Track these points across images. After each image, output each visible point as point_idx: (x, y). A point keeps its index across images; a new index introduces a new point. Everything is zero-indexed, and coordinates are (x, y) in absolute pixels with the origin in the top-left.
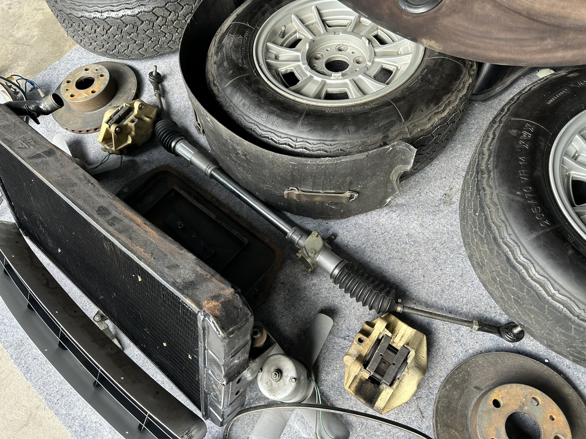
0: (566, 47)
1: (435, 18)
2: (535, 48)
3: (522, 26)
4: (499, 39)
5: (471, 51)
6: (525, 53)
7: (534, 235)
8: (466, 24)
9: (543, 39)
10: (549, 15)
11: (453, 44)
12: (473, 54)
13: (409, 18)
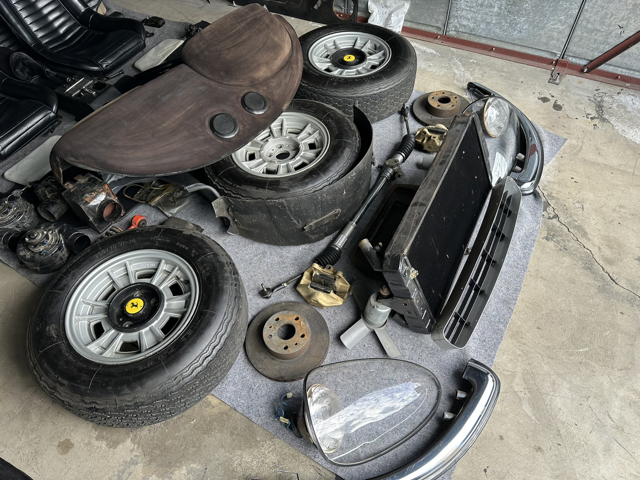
0: (297, 62)
1: (273, 101)
2: (296, 72)
3: (285, 72)
4: (289, 81)
5: (292, 92)
6: (297, 74)
7: (384, 78)
8: (279, 90)
9: (292, 68)
10: (283, 62)
11: (288, 97)
12: (294, 92)
13: (270, 111)
